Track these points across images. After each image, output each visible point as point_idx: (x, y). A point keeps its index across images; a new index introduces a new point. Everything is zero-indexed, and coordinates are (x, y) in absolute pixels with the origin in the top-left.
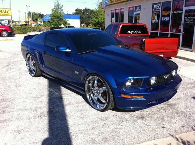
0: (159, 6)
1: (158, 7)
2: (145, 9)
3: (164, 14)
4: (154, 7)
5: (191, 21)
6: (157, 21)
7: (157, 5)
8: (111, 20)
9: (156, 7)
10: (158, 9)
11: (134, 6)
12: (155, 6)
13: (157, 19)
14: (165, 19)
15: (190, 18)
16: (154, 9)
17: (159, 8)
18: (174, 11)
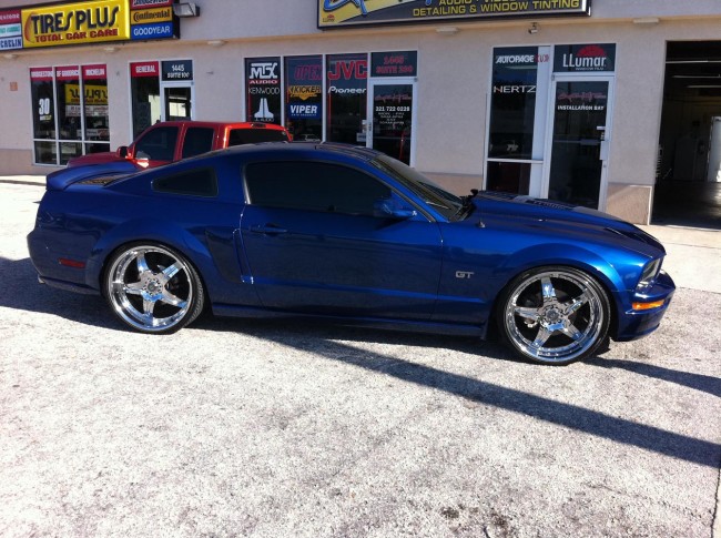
0: (272, 70)
1: (268, 73)
2: (212, 73)
3: (297, 94)
4: (253, 70)
5: (397, 119)
6: (270, 115)
7: (264, 65)
8: (36, 107)
9: (259, 69)
10: (272, 78)
11: (160, 60)
12: (256, 68)
13: (270, 110)
14: (303, 112)
15: (392, 109)
16: (252, 77)
17: (272, 74)
18: (333, 88)
